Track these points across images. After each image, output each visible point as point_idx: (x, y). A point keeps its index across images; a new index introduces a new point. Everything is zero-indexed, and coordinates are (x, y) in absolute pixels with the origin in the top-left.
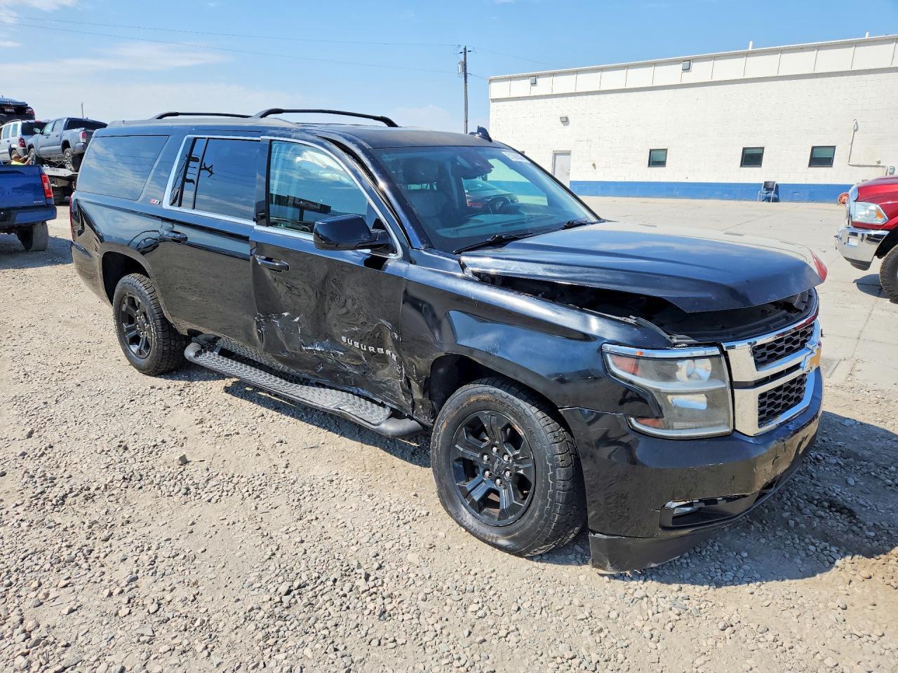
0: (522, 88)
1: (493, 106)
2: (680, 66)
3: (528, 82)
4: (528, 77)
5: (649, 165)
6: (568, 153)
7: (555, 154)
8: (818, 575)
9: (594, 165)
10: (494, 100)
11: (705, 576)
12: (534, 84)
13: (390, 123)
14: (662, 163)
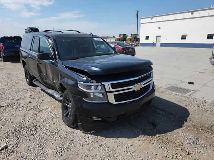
0: (149, 20)
1: (141, 25)
2: (191, 13)
3: (150, 19)
4: (150, 17)
5: (182, 39)
6: (160, 36)
7: (157, 36)
8: (133, 138)
9: (167, 39)
10: (142, 23)
11: (106, 135)
12: (152, 19)
13: (79, 32)
14: (185, 38)
